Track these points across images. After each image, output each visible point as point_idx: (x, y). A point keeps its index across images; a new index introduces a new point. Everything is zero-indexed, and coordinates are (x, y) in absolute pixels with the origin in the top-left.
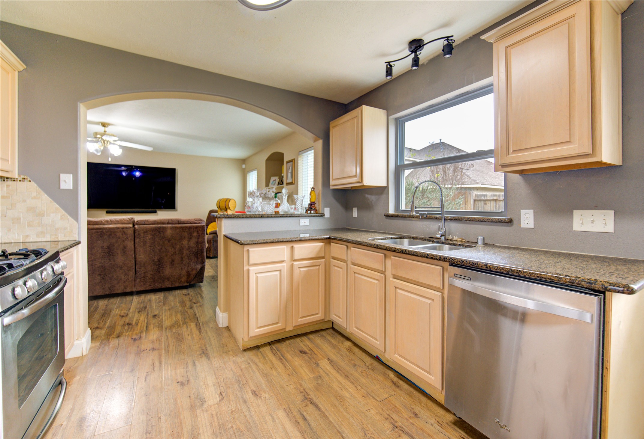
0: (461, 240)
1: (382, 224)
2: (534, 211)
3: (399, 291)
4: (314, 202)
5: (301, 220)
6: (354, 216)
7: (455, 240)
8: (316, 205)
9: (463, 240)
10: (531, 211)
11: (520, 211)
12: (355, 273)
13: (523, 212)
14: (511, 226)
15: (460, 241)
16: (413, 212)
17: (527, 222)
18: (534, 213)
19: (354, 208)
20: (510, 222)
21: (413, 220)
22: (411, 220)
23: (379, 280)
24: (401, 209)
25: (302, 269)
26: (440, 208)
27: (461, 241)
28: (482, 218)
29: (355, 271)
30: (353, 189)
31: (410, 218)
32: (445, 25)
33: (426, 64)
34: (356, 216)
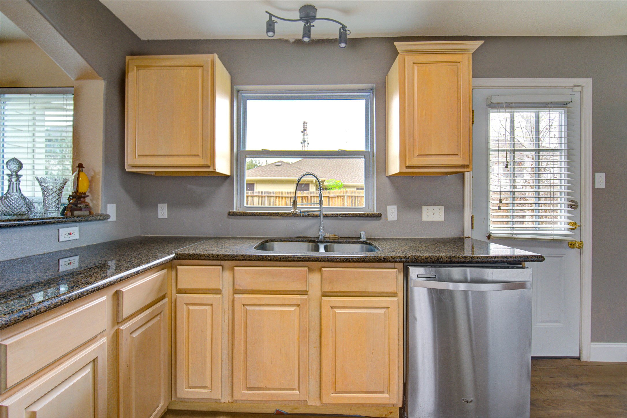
0: (333, 236)
1: (221, 225)
2: (397, 207)
3: (338, 311)
4: (85, 194)
5: (61, 230)
6: (160, 216)
7: (327, 237)
8: (87, 200)
9: (336, 236)
10: (395, 207)
11: (387, 207)
12: (244, 305)
13: (389, 207)
14: (379, 220)
15: (332, 238)
16: (296, 209)
17: (392, 216)
18: (397, 208)
19: (160, 205)
20: (378, 216)
21: (272, 219)
22: (270, 219)
23: (299, 306)
24: (245, 205)
25: (135, 335)
26: (319, 205)
27: (334, 238)
28: (358, 214)
29: (244, 303)
30: (157, 175)
31: (268, 217)
32: (346, 11)
33: (291, 42)
34: (166, 216)
